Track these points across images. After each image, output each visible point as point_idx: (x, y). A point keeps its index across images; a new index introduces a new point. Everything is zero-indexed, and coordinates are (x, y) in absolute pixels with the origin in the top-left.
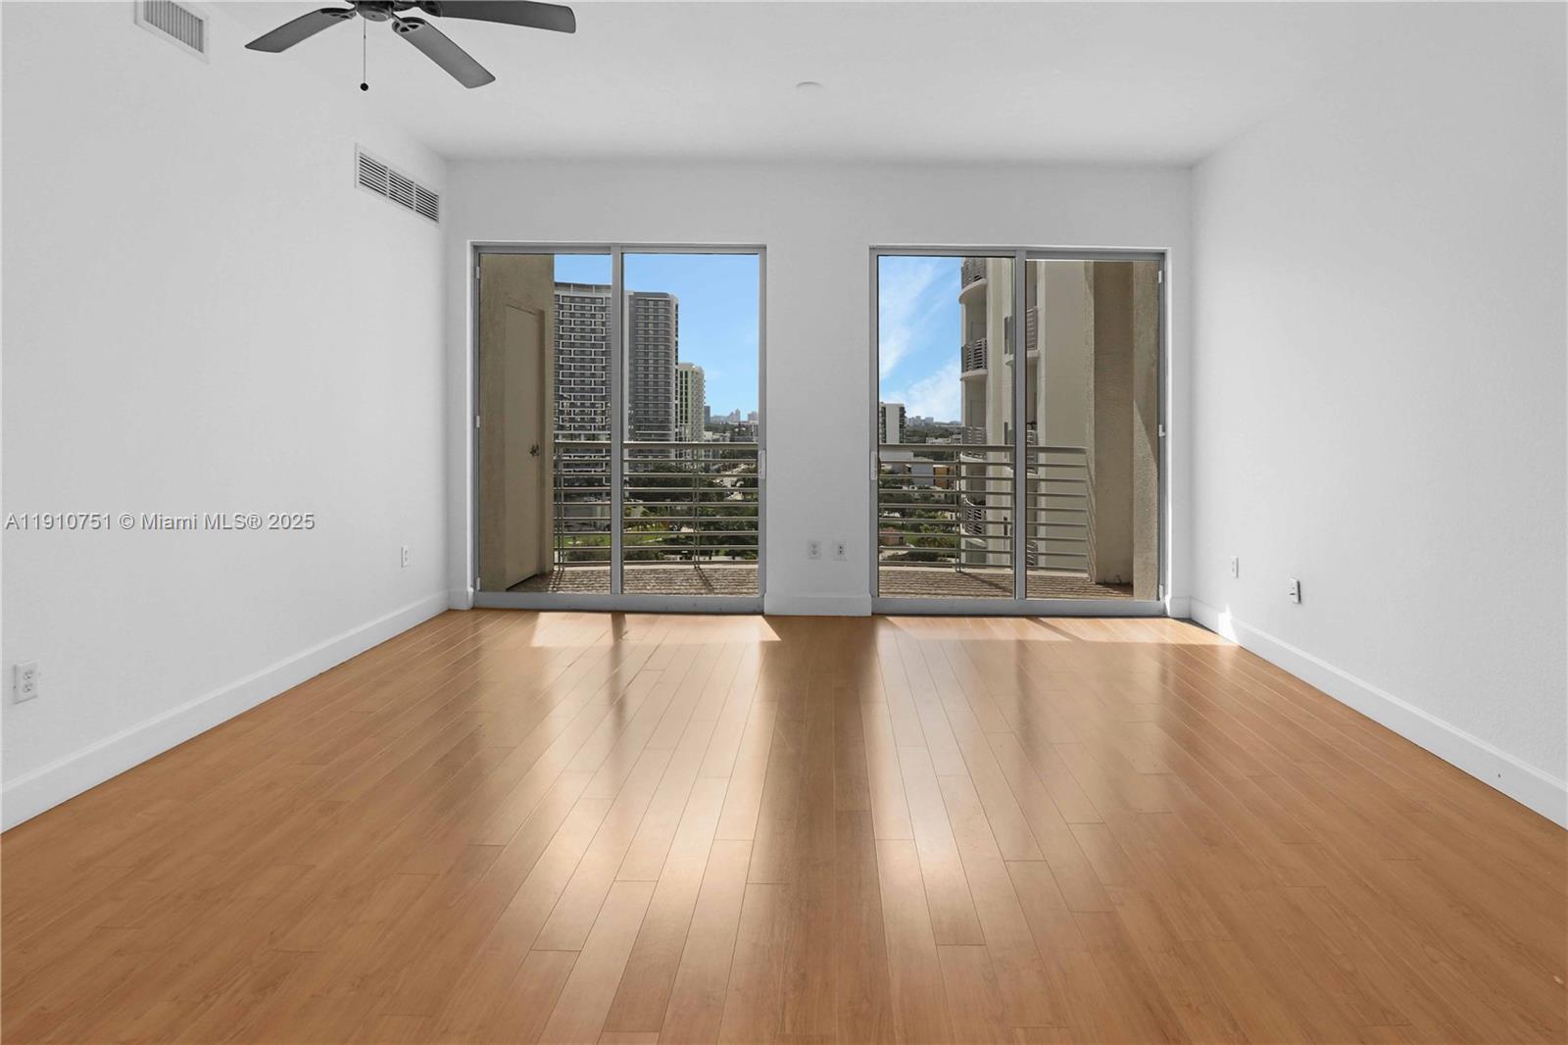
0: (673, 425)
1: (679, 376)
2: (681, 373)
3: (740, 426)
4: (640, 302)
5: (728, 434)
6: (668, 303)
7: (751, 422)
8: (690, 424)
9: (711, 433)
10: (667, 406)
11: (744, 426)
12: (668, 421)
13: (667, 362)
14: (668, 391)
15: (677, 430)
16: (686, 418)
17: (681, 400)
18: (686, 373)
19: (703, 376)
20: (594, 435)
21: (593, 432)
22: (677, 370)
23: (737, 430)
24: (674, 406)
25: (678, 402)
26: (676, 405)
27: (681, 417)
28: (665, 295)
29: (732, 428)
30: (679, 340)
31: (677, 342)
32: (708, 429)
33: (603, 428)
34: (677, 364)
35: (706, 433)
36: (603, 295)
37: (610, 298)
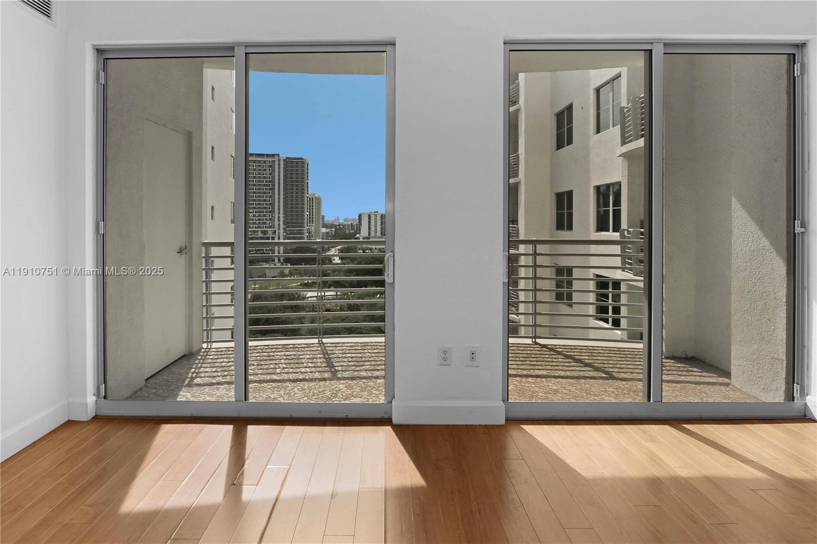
0: (305, 225)
1: (309, 200)
2: (310, 198)
3: (339, 225)
4: (289, 163)
5: (334, 229)
6: (303, 163)
7: (345, 223)
8: (314, 224)
9: (325, 229)
10: (303, 215)
11: (341, 225)
12: (303, 223)
13: (303, 193)
14: (303, 208)
15: (307, 228)
16: (312, 221)
17: (310, 212)
18: (312, 198)
19: (321, 200)
20: (265, 231)
21: (265, 229)
22: (307, 197)
23: (338, 227)
25: (308, 213)
26: (307, 215)
27: (310, 221)
28: (302, 159)
29: (336, 226)
30: (309, 181)
31: (308, 183)
32: (323, 227)
33: (270, 227)
34: (308, 194)
35: (322, 229)
36: (270, 159)
37: (274, 161)
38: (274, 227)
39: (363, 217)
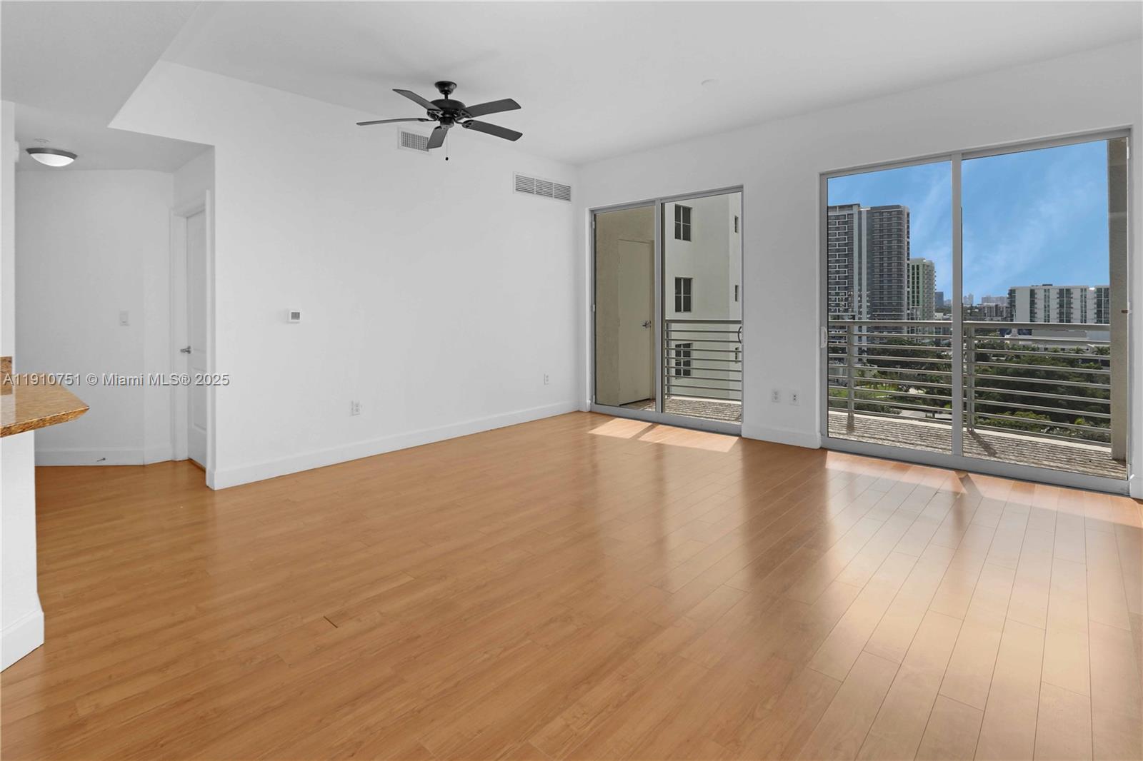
0: (905, 306)
1: (911, 268)
2: (913, 267)
3: (972, 308)
4: (875, 214)
6: (900, 213)
7: (985, 304)
8: (921, 306)
9: (941, 314)
10: (900, 293)
12: (901, 304)
13: (900, 258)
14: (901, 281)
15: (909, 312)
16: (918, 302)
17: (913, 287)
18: (918, 266)
19: (934, 268)
20: (838, 316)
21: (837, 313)
22: (908, 264)
23: (969, 311)
24: (906, 292)
25: (910, 290)
26: (908, 292)
27: (913, 302)
28: (898, 207)
30: (910, 240)
31: (908, 243)
32: (937, 311)
33: (846, 311)
34: (908, 259)
35: (936, 314)
36: (846, 212)
37: (852, 214)
38: (853, 311)
39: (1017, 295)
